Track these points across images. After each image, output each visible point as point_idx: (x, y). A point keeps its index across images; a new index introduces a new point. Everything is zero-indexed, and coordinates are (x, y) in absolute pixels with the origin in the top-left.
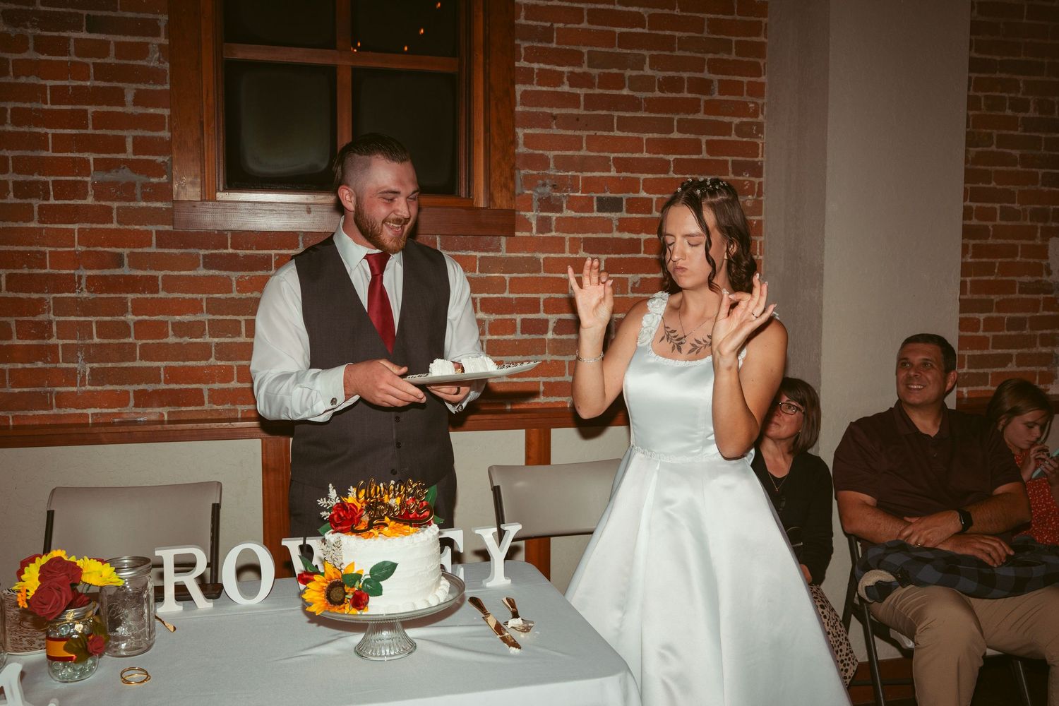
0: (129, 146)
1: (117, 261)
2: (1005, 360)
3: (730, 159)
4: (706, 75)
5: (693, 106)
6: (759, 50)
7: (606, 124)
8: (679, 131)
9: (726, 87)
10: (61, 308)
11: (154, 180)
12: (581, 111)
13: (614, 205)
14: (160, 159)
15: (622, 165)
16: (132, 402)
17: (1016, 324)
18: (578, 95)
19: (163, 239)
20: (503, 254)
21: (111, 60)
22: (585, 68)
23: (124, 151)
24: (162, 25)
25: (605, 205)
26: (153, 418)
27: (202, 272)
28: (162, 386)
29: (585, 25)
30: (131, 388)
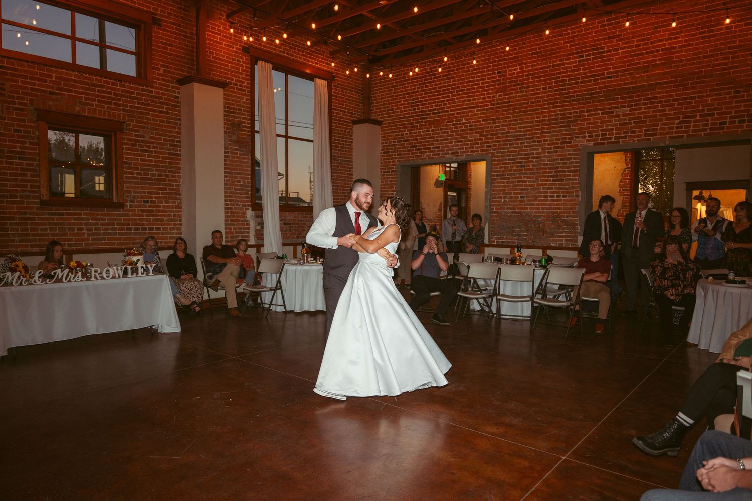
0: (29, 186)
1: (26, 213)
2: (238, 237)
3: (174, 192)
4: (168, 173)
5: (165, 180)
6: (180, 168)
7: (145, 184)
8: (163, 185)
9: (173, 176)
10: (11, 225)
11: (35, 195)
12: (139, 181)
13: (148, 202)
14: (36, 190)
15: (149, 193)
16: (29, 247)
17: (240, 229)
18: (138, 178)
19: (37, 209)
20: (121, 213)
21: (24, 167)
22: (140, 171)
23: (27, 188)
24: (37, 159)
25: (145, 202)
26: (35, 251)
27: (47, 216)
28: (37, 243)
29: (140, 162)
30: (29, 244)
